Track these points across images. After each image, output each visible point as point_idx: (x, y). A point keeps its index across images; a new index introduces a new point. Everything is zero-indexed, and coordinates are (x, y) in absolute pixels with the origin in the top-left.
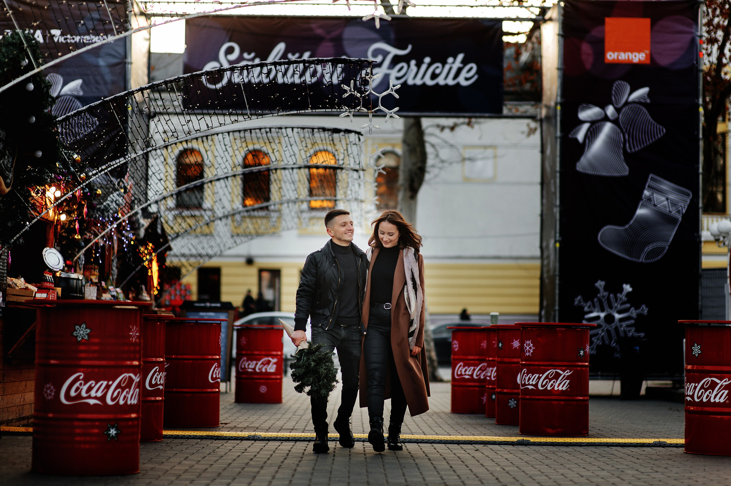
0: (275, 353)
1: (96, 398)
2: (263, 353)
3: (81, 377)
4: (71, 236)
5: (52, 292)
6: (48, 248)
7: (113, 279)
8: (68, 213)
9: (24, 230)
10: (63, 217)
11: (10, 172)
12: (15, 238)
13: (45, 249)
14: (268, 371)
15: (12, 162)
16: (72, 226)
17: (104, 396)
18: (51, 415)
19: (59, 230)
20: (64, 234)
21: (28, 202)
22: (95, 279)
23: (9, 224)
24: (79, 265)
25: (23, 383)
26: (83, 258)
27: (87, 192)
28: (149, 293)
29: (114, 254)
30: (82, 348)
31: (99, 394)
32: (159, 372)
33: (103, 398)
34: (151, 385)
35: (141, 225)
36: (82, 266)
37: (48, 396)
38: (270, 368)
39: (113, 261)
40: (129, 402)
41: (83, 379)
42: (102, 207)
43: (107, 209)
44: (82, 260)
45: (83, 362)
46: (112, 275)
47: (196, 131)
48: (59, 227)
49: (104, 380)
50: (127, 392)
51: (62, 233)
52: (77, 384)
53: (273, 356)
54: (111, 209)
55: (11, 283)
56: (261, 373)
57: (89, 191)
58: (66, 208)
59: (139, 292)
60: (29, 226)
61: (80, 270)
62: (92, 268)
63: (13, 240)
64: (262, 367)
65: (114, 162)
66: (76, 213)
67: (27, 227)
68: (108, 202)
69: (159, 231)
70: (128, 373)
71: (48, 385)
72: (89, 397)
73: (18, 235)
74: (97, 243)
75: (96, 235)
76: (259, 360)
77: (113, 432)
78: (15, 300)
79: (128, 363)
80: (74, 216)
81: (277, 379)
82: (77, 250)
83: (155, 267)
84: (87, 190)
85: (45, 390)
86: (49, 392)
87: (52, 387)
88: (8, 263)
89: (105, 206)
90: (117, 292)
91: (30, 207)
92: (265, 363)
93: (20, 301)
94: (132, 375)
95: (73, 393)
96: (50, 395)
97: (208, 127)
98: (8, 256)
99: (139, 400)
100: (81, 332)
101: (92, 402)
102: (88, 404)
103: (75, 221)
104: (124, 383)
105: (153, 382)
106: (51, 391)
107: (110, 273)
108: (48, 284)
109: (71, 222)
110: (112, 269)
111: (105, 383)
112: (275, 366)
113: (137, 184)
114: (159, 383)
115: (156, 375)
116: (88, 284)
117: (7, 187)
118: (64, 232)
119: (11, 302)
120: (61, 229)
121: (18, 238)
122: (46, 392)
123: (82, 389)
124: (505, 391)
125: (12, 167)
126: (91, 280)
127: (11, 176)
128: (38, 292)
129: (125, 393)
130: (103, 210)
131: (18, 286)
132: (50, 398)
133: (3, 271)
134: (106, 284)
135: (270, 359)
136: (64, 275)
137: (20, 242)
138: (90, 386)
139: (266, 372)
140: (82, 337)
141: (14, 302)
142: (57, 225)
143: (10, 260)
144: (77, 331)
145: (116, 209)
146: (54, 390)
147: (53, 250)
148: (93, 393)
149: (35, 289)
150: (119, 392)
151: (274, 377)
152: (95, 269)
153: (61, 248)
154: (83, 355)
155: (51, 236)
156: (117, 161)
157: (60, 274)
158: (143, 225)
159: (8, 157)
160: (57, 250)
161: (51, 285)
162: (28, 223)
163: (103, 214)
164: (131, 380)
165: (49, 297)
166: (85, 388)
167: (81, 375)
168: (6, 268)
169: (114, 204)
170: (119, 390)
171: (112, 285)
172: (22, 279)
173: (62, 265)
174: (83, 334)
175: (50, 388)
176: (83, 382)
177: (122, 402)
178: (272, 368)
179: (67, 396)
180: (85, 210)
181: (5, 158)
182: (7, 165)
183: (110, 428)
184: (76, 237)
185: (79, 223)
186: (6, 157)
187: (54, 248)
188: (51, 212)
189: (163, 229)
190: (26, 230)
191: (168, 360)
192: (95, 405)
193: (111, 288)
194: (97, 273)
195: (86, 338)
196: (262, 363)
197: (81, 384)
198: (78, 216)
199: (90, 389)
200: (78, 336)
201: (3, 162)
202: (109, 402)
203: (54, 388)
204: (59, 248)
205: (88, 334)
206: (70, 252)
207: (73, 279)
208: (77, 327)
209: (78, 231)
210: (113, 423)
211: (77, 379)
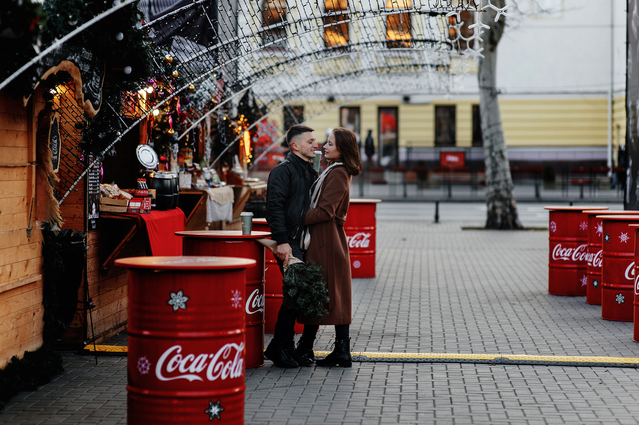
0: (367, 228)
1: (195, 373)
2: (357, 228)
3: (179, 351)
4: (165, 131)
5: (147, 200)
6: (142, 146)
7: (207, 159)
8: (161, 108)
9: (115, 141)
10: (156, 112)
11: (98, 93)
12: (107, 150)
13: (139, 147)
14: (362, 246)
15: (101, 82)
16: (165, 121)
17: (205, 371)
18: (146, 392)
19: (152, 125)
20: (157, 129)
22: (189, 163)
23: (100, 136)
24: (173, 154)
25: (120, 290)
28: (242, 165)
29: (207, 134)
30: (179, 317)
31: (199, 369)
32: (260, 295)
33: (203, 374)
35: (233, 105)
36: (176, 155)
37: (142, 370)
38: (364, 244)
39: (206, 141)
40: (232, 376)
41: (181, 353)
42: (195, 96)
43: (199, 98)
44: (176, 149)
45: (181, 334)
46: (206, 155)
47: (293, 34)
48: (152, 122)
49: (205, 353)
50: (230, 365)
51: (156, 127)
52: (174, 359)
53: (366, 232)
54: (204, 98)
55: (104, 190)
56: (355, 248)
60: (121, 137)
61: (174, 158)
62: (186, 151)
63: (104, 152)
64: (356, 243)
66: (169, 108)
67: (118, 139)
68: (200, 90)
69: (251, 103)
70: (231, 343)
71: (142, 359)
72: (188, 373)
73: (109, 147)
76: (353, 235)
77: (215, 410)
78: (109, 211)
79: (231, 332)
80: (167, 110)
81: (370, 254)
82: (170, 144)
83: (246, 135)
85: (139, 363)
86: (143, 366)
87: (147, 361)
88: (100, 175)
89: (198, 95)
90: (211, 173)
91: (121, 116)
92: (358, 238)
93: (113, 211)
94: (235, 345)
95: (170, 369)
96: (145, 369)
97: (306, 30)
98: (100, 169)
100: (178, 301)
101: (191, 378)
102: (186, 380)
103: (168, 115)
104: (226, 355)
105: (253, 306)
106: (146, 365)
107: (203, 154)
108: (142, 192)
109: (164, 117)
110: (206, 150)
111: (205, 356)
112: (368, 241)
113: (230, 72)
114: (259, 306)
115: (256, 298)
116: (183, 172)
117: (96, 109)
118: (158, 127)
119: (105, 212)
120: (154, 124)
121: (110, 150)
122: (141, 366)
123: (180, 364)
124: (612, 285)
125: (100, 86)
126: (185, 164)
127: (99, 96)
128: (132, 200)
129: (227, 366)
130: (196, 99)
131: (111, 194)
132: (144, 372)
133: (95, 182)
134: (200, 166)
135: (363, 234)
136: (158, 176)
137: (111, 154)
138: (189, 360)
139: (360, 247)
140: (179, 307)
141: (107, 212)
142: (150, 121)
143: (102, 173)
144: (172, 299)
145: (209, 97)
146: (149, 364)
147: (147, 147)
148: (192, 368)
149: (129, 196)
150: (221, 366)
151: (367, 252)
152: (189, 152)
153: (155, 144)
154: (180, 326)
155: (144, 133)
157: (154, 175)
158: (235, 104)
159: (96, 77)
160: (151, 147)
161: (145, 192)
162: (120, 134)
163: (196, 103)
164: (234, 351)
165: (143, 205)
166: (183, 363)
167: (178, 349)
168: (98, 177)
169: (207, 92)
170: (221, 363)
171: (206, 166)
172: (116, 186)
173: (156, 162)
174: (179, 303)
175: (144, 361)
176: (180, 356)
177: (224, 377)
178: (365, 244)
179: (164, 372)
180: (178, 105)
181: (92, 80)
182: (95, 86)
183: (211, 406)
184: (169, 132)
185: (172, 117)
186: (94, 78)
187: (148, 144)
188: (143, 106)
189: (254, 101)
190: (118, 141)
192: (195, 381)
193: (205, 170)
194: (191, 156)
195: (183, 307)
196: (356, 239)
197: (178, 358)
198: (171, 111)
199: (189, 364)
200: (173, 305)
201: (91, 85)
202: (210, 377)
203: (149, 362)
204: (152, 144)
205: (185, 303)
206: (164, 147)
207: (168, 179)
208: (173, 295)
209: (171, 126)
210: (215, 400)
211: (174, 353)
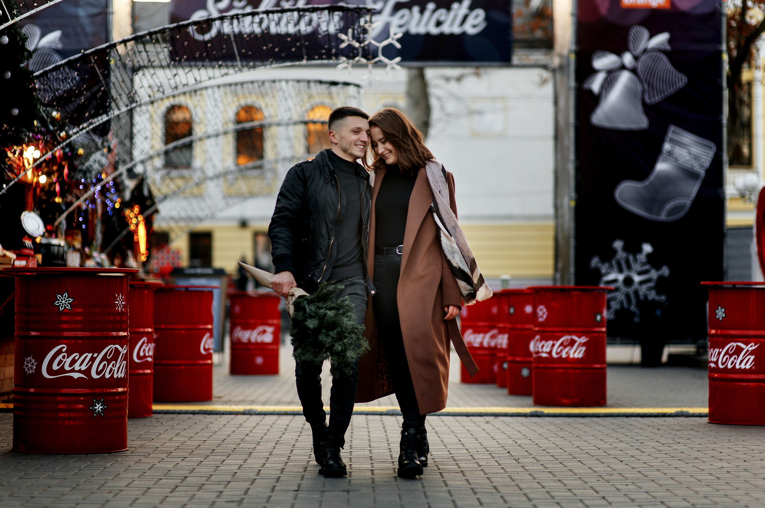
0: (271, 321)
1: (80, 371)
2: (258, 322)
3: (64, 350)
4: (52, 199)
5: (32, 260)
6: (27, 212)
7: (96, 246)
8: (49, 174)
10: (43, 179)
13: (23, 214)
14: (264, 341)
16: (52, 189)
17: (89, 369)
18: (32, 390)
19: (38, 193)
20: (43, 197)
21: (5, 163)
22: (78, 245)
24: (60, 230)
25: (3, 357)
26: (64, 222)
27: (67, 153)
29: (97, 217)
30: (64, 318)
31: (84, 368)
32: (148, 344)
33: (87, 372)
34: (139, 357)
35: (125, 186)
36: (63, 232)
37: (29, 369)
38: (266, 338)
39: (96, 226)
40: (115, 376)
41: (66, 352)
42: (84, 168)
43: (89, 170)
44: (64, 225)
45: (66, 334)
46: (97, 240)
47: (183, 85)
48: (38, 190)
49: (89, 352)
50: (113, 365)
51: (42, 195)
52: (60, 357)
53: (268, 325)
54: (94, 170)
56: (257, 343)
57: (70, 151)
58: (46, 170)
59: (124, 258)
60: (6, 189)
61: (62, 234)
62: (74, 233)
64: (258, 337)
65: (96, 120)
66: (56, 174)
67: (3, 191)
68: (90, 163)
69: (146, 193)
71: (29, 359)
72: (73, 371)
74: (79, 207)
75: (78, 198)
76: (254, 329)
77: (99, 407)
79: (114, 333)
80: (54, 178)
81: (273, 349)
82: (57, 214)
83: (142, 230)
84: (67, 150)
85: (26, 363)
86: (30, 365)
87: (33, 361)
89: (87, 167)
90: (101, 258)
91: (7, 168)
92: (260, 332)
94: (118, 346)
95: (55, 367)
96: (32, 368)
97: (196, 81)
99: (126, 373)
100: (64, 302)
101: (76, 375)
102: (72, 378)
103: (55, 183)
104: (110, 355)
105: (142, 354)
106: (32, 364)
107: (93, 239)
108: (27, 251)
109: (51, 184)
110: (96, 235)
111: (90, 355)
112: (271, 336)
113: (121, 143)
114: (147, 354)
115: (144, 347)
116: (71, 251)
118: (44, 195)
120: (41, 192)
122: (27, 366)
123: (65, 362)
124: (518, 359)
126: (74, 246)
128: (17, 259)
129: (111, 365)
130: (85, 171)
132: (31, 371)
134: (89, 250)
135: (266, 328)
136: (44, 241)
138: (74, 359)
139: (262, 342)
140: (65, 307)
142: (36, 188)
144: (59, 300)
145: (99, 169)
146: (36, 363)
147: (33, 214)
148: (77, 367)
149: (14, 256)
150: (105, 365)
151: (270, 347)
152: (77, 234)
153: (41, 212)
154: (66, 326)
155: (30, 199)
156: (100, 118)
157: (41, 240)
158: (128, 187)
160: (37, 214)
161: (30, 252)
162: (4, 186)
163: (85, 176)
164: (117, 352)
165: (29, 264)
166: (68, 361)
167: (64, 347)
169: (97, 165)
170: (105, 362)
171: (96, 250)
172: (0, 247)
173: (42, 230)
174: (65, 304)
175: (31, 361)
176: (66, 354)
177: (107, 376)
178: (268, 338)
179: (50, 369)
180: (66, 171)
183: (96, 403)
184: (56, 200)
185: (59, 185)
187: (34, 211)
188: (29, 174)
189: (150, 192)
190: (3, 193)
191: (156, 330)
193: (95, 254)
194: (79, 238)
195: (69, 307)
196: (257, 333)
197: (64, 357)
198: (58, 178)
199: (73, 362)
200: (60, 305)
202: (94, 375)
203: (36, 361)
204: (38, 212)
205: (71, 304)
206: (50, 216)
207: (54, 245)
208: (59, 296)
209: (58, 194)
210: (98, 397)
211: (59, 352)
